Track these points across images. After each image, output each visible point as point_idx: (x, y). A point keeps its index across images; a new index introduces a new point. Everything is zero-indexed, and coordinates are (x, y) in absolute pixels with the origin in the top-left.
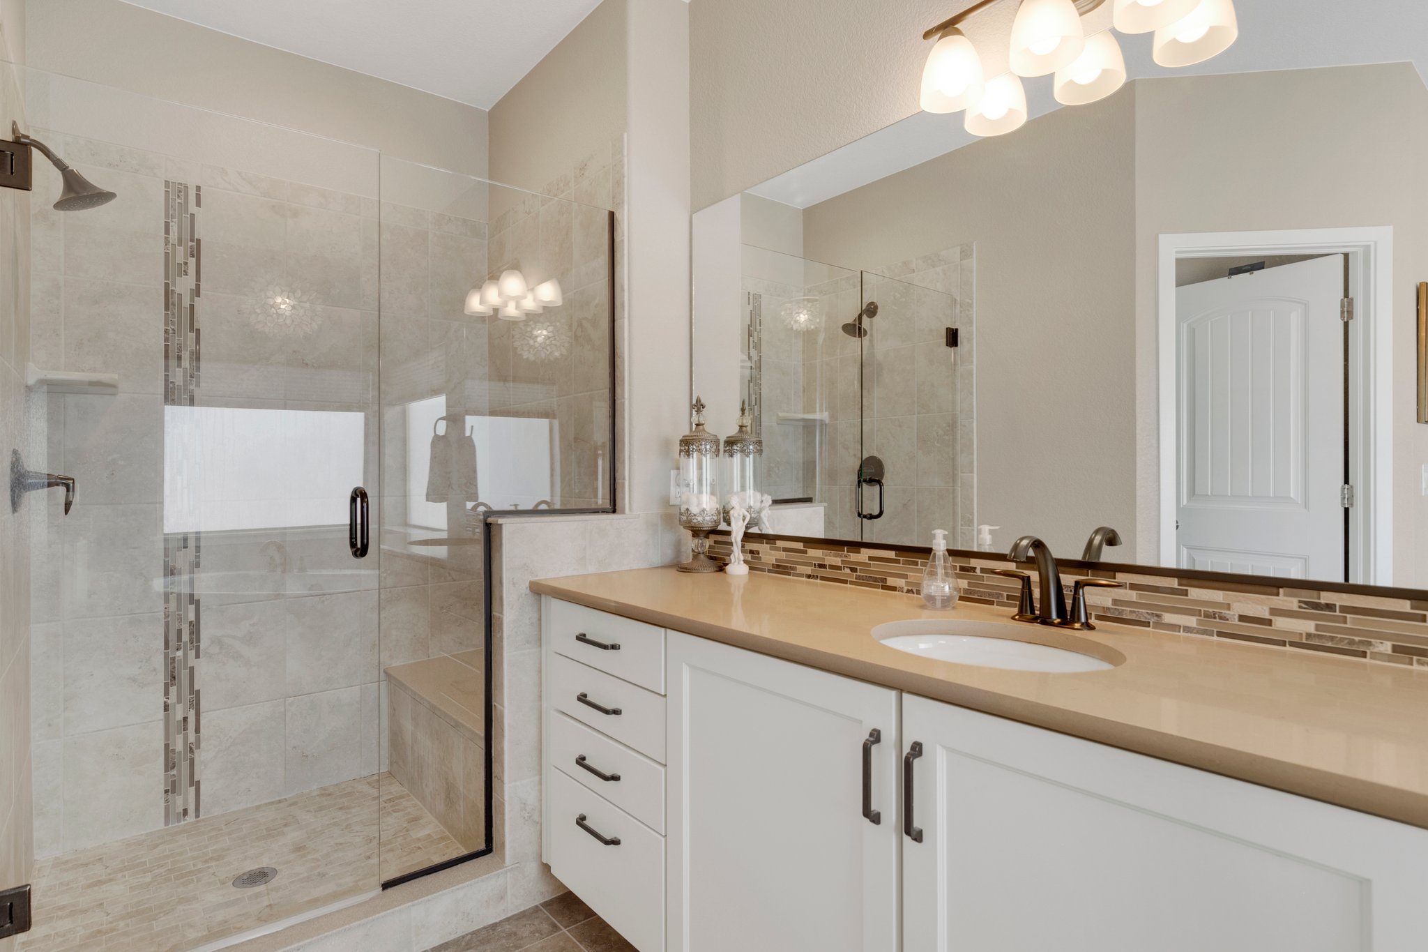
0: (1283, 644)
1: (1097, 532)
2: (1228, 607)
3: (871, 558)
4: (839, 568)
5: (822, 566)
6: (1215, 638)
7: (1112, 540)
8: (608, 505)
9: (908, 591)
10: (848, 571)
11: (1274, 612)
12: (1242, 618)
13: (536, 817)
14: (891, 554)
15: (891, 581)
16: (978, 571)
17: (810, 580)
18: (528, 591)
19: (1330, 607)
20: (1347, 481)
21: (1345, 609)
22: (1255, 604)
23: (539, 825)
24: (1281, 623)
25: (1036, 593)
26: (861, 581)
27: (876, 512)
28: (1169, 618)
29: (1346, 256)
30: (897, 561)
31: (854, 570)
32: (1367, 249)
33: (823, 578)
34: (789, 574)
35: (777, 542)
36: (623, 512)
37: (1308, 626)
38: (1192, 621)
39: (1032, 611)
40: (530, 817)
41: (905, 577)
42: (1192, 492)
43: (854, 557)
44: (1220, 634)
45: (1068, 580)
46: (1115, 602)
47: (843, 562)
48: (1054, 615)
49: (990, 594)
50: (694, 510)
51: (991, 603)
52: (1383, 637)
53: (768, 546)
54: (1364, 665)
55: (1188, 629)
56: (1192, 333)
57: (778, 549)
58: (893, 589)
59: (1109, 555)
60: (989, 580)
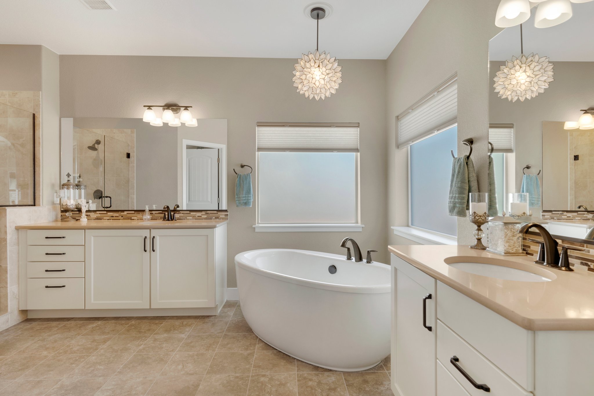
0: (203, 219)
1: (175, 205)
2: (196, 215)
3: (127, 213)
4: (118, 217)
5: (113, 217)
6: (194, 220)
7: (178, 207)
8: (32, 204)
9: (137, 220)
10: (121, 217)
11: (202, 215)
12: (198, 216)
13: (17, 297)
14: (133, 212)
15: (133, 218)
16: (154, 214)
17: (109, 220)
18: (14, 229)
19: (208, 213)
20: (218, 197)
21: (210, 213)
22: (199, 214)
23: (18, 299)
24: (203, 216)
25: (167, 216)
26: (124, 219)
27: (109, 206)
28: (188, 218)
29: (218, 149)
30: (135, 213)
31: (122, 217)
32: (222, 148)
33: (112, 220)
34: (101, 220)
35: (97, 212)
36: (39, 205)
37: (206, 216)
38: (191, 218)
39: (166, 219)
40: (15, 297)
41: (137, 216)
42: (189, 200)
43: (122, 214)
44: (195, 219)
45: (172, 213)
46: (180, 216)
47: (119, 215)
48: (170, 219)
49: (156, 218)
50: (69, 204)
51: (157, 219)
52: (214, 216)
53: (94, 213)
54: (212, 221)
55: (191, 219)
56: (189, 161)
57: (98, 214)
58: (134, 219)
59: (178, 209)
60: (156, 215)
